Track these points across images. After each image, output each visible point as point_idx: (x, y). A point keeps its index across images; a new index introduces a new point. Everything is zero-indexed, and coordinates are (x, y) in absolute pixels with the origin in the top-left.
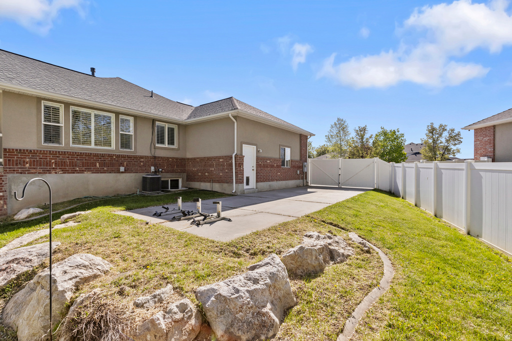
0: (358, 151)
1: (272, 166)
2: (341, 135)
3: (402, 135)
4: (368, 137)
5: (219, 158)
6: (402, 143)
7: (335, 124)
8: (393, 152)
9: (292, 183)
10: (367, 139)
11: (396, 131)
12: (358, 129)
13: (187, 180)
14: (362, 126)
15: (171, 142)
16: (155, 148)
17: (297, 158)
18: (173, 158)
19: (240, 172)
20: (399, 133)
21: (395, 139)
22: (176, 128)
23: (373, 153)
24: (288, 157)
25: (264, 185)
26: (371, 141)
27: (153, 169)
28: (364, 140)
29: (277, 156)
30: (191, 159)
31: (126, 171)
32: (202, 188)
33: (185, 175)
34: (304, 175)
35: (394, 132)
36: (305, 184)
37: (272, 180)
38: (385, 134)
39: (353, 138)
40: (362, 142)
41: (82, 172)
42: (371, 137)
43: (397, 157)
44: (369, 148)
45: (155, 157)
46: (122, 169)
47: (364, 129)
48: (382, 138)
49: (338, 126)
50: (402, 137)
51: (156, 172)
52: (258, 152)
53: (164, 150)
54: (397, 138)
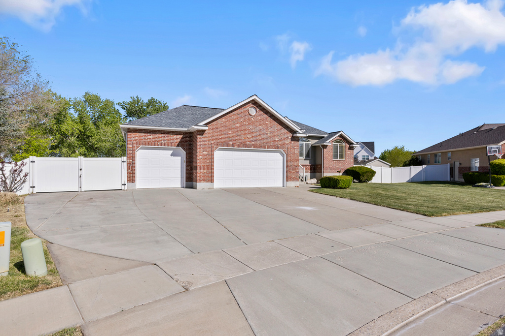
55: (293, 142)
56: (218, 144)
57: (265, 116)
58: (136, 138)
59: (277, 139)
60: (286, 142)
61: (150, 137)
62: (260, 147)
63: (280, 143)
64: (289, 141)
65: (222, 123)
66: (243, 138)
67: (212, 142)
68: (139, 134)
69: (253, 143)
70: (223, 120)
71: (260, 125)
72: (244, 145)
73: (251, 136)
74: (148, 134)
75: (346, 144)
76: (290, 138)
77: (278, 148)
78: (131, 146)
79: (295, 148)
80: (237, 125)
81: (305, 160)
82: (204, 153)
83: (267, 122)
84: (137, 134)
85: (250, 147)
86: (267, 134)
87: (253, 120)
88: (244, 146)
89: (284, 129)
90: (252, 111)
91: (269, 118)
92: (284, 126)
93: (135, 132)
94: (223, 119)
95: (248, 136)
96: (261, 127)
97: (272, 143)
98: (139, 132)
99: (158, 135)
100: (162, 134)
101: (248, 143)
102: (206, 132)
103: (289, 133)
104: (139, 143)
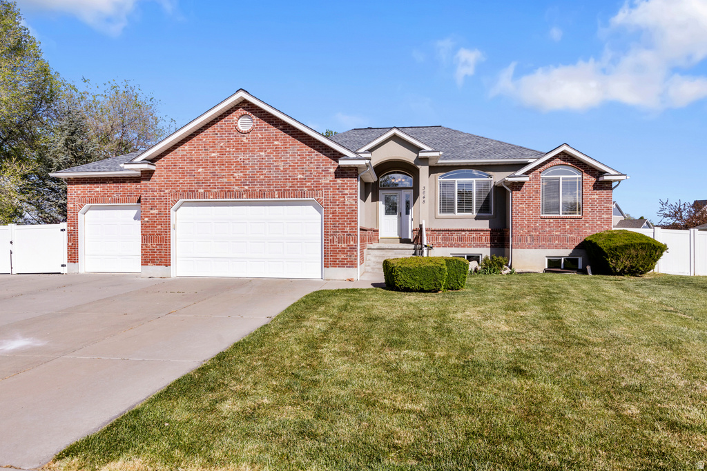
55: (339, 181)
56: (177, 194)
57: (273, 129)
58: (79, 192)
59: (299, 176)
60: (323, 181)
61: (97, 189)
62: (262, 194)
63: (308, 184)
64: (331, 177)
65: (185, 153)
66: (225, 180)
67: (167, 191)
68: (82, 186)
69: (246, 188)
70: (187, 148)
71: (261, 149)
72: (228, 192)
73: (241, 174)
74: (95, 185)
75: (586, 176)
76: (332, 170)
77: (303, 194)
78: (72, 206)
79: (346, 192)
80: (213, 155)
81: (477, 218)
82: (152, 212)
83: (276, 143)
84: (80, 186)
85: (240, 196)
86: (277, 168)
87: (246, 141)
88: (229, 195)
89: (316, 152)
90: (245, 123)
91: (281, 134)
92: (318, 147)
93: (77, 183)
94: (186, 146)
95: (235, 175)
96: (263, 154)
97: (290, 184)
98: (82, 183)
99: (108, 185)
100: (114, 182)
101: (236, 188)
102: (156, 173)
103: (330, 160)
104: (83, 201)
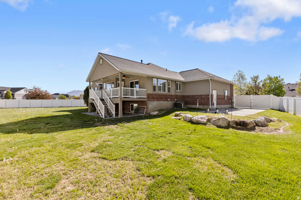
0: (253, 90)
1: (221, 99)
2: (241, 80)
3: (283, 79)
4: (260, 82)
5: (203, 95)
6: (282, 84)
7: (237, 74)
8: (276, 90)
9: (228, 106)
10: (259, 82)
11: (278, 77)
12: (253, 77)
13: (185, 104)
14: (256, 75)
15: (180, 90)
16: (176, 92)
17: (229, 95)
18: (181, 96)
19: (212, 101)
20: (280, 78)
21: (277, 82)
22: (181, 83)
23: (263, 90)
24: (226, 95)
25: (219, 106)
26: (261, 84)
27: (176, 100)
28: (257, 83)
29: (222, 94)
30: (187, 96)
31: (170, 101)
32: (193, 107)
33: (184, 102)
34: (232, 103)
35: (277, 78)
36: (232, 107)
37: (222, 105)
38: (270, 79)
39: (249, 82)
40: (256, 85)
41: (160, 101)
42: (261, 82)
43: (279, 93)
44: (260, 88)
45: (176, 95)
46: (169, 100)
47: (257, 77)
48: (268, 81)
49: (239, 75)
50: (282, 80)
51: (177, 101)
52: (217, 93)
53: (179, 92)
54: (279, 81)
